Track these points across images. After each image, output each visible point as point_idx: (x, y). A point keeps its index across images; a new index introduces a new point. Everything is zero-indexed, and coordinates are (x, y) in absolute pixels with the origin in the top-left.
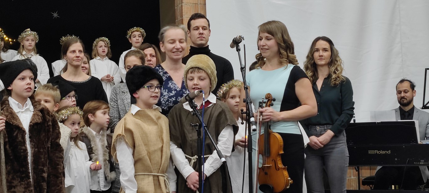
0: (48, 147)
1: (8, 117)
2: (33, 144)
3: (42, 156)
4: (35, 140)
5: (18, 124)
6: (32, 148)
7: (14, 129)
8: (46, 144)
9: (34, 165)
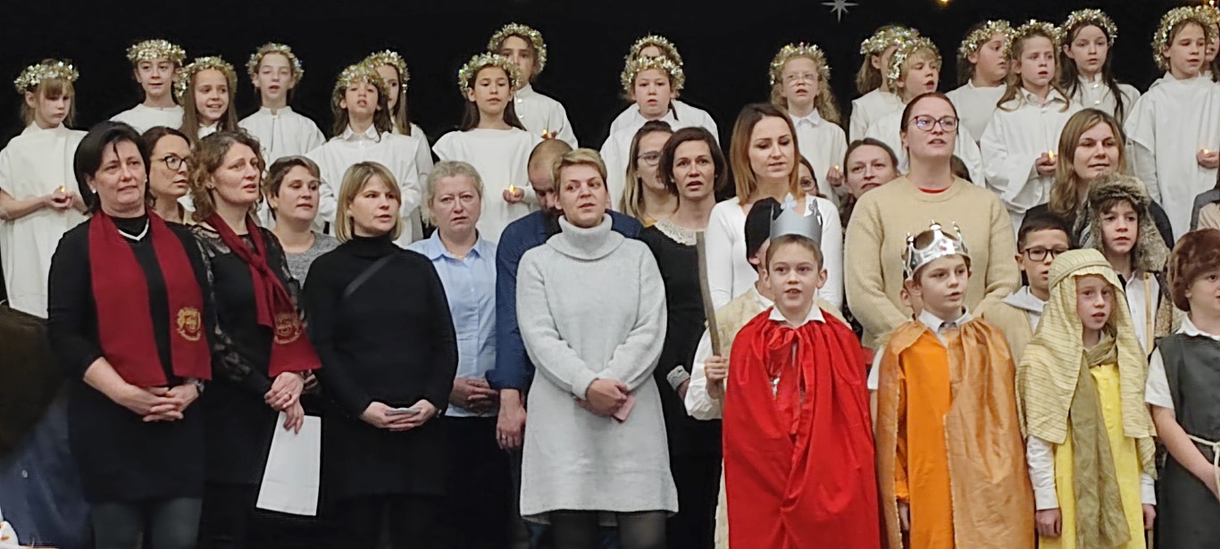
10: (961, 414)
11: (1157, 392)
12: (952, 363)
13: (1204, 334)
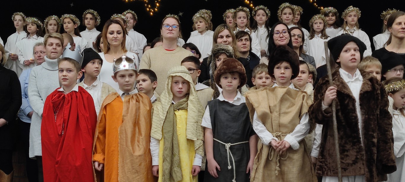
0: (377, 115)
1: (340, 87)
2: (364, 111)
3: (372, 123)
4: (365, 107)
5: (349, 93)
6: (362, 115)
7: (345, 98)
8: (375, 111)
9: (365, 131)
10: (125, 129)
11: (206, 122)
12: (124, 109)
13: (226, 100)
